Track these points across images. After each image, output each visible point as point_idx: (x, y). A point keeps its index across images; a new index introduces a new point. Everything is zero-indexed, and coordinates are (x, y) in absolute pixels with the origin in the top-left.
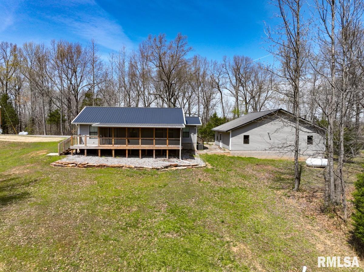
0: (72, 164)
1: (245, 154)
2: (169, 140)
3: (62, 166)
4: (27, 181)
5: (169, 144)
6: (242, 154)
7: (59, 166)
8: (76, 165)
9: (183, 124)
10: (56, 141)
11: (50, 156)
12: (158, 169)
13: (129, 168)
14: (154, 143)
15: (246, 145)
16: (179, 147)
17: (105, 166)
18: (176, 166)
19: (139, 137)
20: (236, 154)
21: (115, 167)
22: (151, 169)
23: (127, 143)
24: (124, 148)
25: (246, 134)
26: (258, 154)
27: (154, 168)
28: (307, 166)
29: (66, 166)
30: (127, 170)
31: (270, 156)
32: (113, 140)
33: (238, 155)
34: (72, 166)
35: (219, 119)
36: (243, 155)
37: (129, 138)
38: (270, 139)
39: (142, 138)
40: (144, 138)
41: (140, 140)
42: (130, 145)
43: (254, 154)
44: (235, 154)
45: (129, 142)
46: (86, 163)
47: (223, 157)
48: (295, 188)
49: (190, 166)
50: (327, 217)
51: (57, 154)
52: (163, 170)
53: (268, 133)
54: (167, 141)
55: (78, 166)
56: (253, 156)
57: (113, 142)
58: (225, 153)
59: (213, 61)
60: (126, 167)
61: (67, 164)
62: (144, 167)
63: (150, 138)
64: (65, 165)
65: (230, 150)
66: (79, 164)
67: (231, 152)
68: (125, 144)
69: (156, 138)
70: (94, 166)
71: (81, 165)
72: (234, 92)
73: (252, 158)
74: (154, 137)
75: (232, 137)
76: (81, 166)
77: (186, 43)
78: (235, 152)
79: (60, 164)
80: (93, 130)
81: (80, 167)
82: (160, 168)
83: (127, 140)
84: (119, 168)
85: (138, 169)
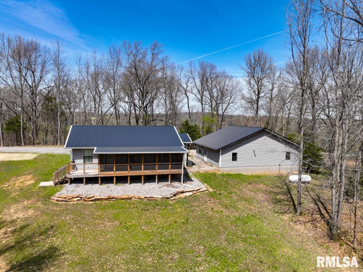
0: (76, 197)
1: (233, 170)
2: (171, 164)
3: (66, 201)
4: (43, 229)
5: (171, 169)
6: (230, 171)
7: (62, 201)
8: (81, 199)
9: (182, 147)
10: (29, 159)
11: (44, 187)
12: (168, 198)
13: (139, 199)
14: (157, 168)
15: (234, 162)
16: (181, 172)
17: (113, 198)
18: (182, 192)
19: (141, 163)
20: (226, 171)
21: (124, 199)
22: (161, 198)
23: (129, 169)
24: (127, 175)
25: (234, 151)
26: (244, 170)
27: (165, 198)
28: (290, 181)
29: (71, 201)
30: (138, 201)
31: (255, 172)
32: (115, 166)
33: (227, 172)
34: (77, 200)
35: (191, 127)
36: (232, 172)
37: (131, 164)
38: (255, 156)
39: (144, 164)
40: (147, 164)
41: (143, 166)
42: (132, 170)
43: (241, 170)
44: (224, 171)
45: (131, 168)
46: (92, 196)
47: (214, 175)
48: (298, 213)
49: (194, 191)
50: (338, 245)
51: (51, 183)
52: (173, 198)
53: (254, 150)
54: (170, 165)
55: (84, 200)
56: (240, 172)
57: (114, 169)
58: (215, 170)
59: (180, 66)
60: (135, 198)
61: (72, 199)
62: (154, 196)
63: (153, 164)
64: (69, 199)
65: (220, 167)
66: (84, 197)
67: (221, 169)
68: (127, 170)
69: (158, 163)
70: (102, 199)
71: (87, 198)
72: (200, 98)
73: (239, 174)
74: (157, 162)
75: (222, 155)
76: (88, 200)
77: (161, 52)
78: (224, 170)
79: (63, 199)
80: (87, 154)
81: (86, 201)
82: (169, 197)
83: (129, 166)
84: (129, 199)
85: (149, 200)
